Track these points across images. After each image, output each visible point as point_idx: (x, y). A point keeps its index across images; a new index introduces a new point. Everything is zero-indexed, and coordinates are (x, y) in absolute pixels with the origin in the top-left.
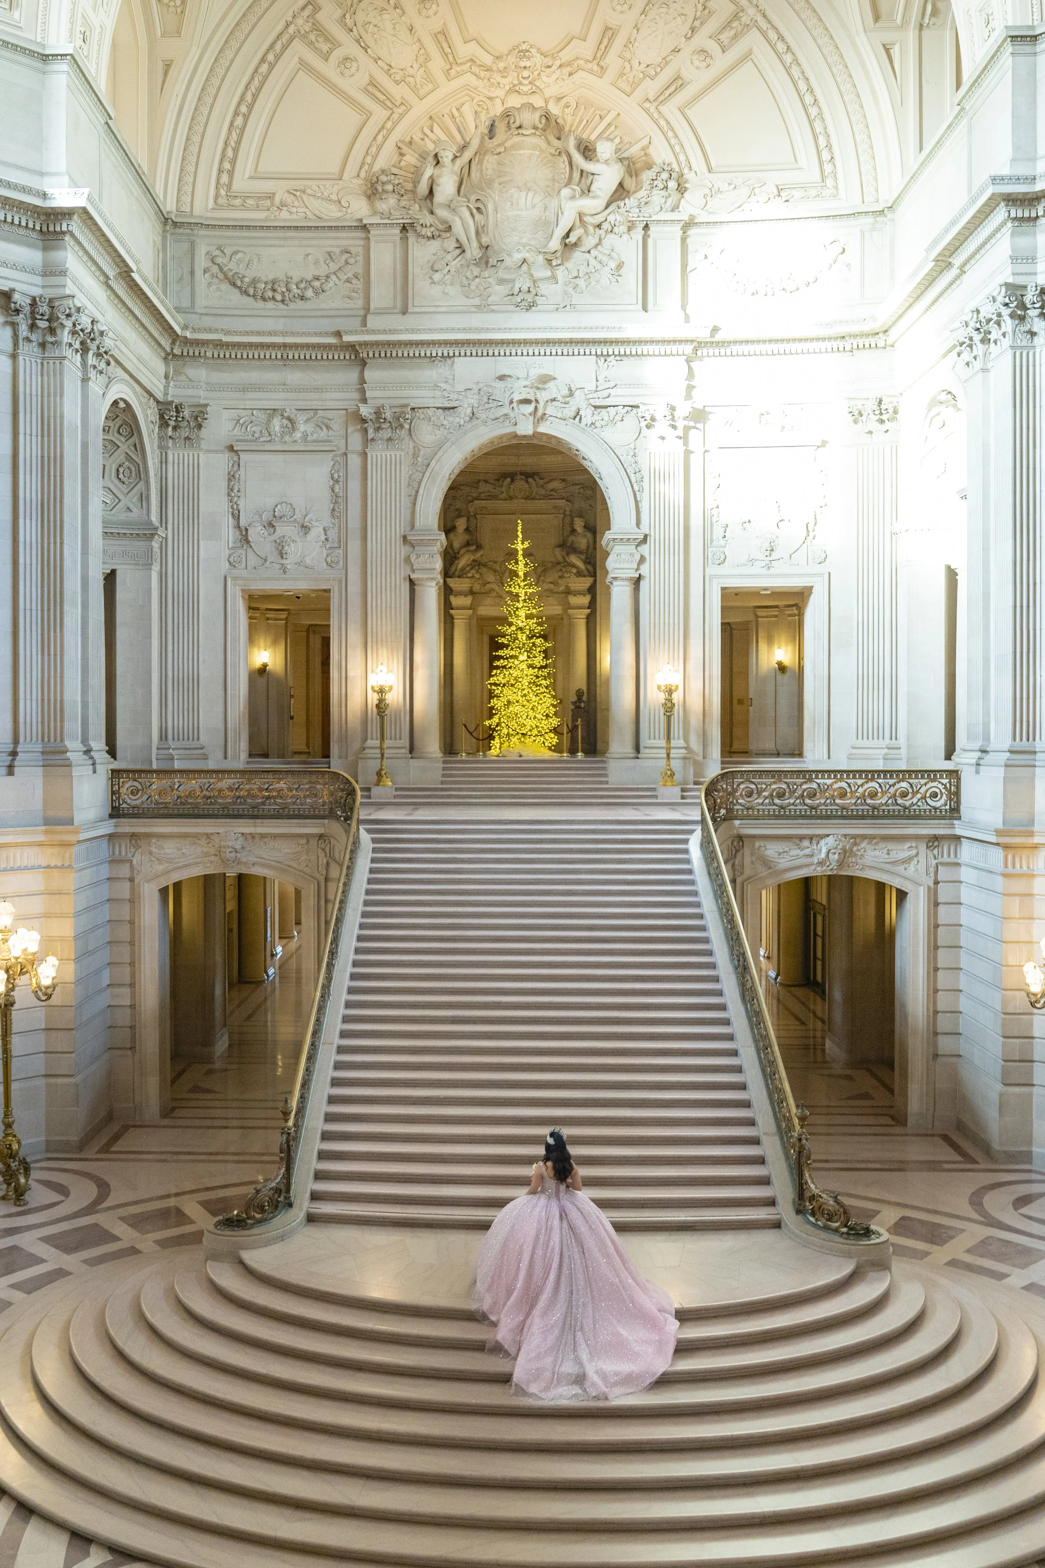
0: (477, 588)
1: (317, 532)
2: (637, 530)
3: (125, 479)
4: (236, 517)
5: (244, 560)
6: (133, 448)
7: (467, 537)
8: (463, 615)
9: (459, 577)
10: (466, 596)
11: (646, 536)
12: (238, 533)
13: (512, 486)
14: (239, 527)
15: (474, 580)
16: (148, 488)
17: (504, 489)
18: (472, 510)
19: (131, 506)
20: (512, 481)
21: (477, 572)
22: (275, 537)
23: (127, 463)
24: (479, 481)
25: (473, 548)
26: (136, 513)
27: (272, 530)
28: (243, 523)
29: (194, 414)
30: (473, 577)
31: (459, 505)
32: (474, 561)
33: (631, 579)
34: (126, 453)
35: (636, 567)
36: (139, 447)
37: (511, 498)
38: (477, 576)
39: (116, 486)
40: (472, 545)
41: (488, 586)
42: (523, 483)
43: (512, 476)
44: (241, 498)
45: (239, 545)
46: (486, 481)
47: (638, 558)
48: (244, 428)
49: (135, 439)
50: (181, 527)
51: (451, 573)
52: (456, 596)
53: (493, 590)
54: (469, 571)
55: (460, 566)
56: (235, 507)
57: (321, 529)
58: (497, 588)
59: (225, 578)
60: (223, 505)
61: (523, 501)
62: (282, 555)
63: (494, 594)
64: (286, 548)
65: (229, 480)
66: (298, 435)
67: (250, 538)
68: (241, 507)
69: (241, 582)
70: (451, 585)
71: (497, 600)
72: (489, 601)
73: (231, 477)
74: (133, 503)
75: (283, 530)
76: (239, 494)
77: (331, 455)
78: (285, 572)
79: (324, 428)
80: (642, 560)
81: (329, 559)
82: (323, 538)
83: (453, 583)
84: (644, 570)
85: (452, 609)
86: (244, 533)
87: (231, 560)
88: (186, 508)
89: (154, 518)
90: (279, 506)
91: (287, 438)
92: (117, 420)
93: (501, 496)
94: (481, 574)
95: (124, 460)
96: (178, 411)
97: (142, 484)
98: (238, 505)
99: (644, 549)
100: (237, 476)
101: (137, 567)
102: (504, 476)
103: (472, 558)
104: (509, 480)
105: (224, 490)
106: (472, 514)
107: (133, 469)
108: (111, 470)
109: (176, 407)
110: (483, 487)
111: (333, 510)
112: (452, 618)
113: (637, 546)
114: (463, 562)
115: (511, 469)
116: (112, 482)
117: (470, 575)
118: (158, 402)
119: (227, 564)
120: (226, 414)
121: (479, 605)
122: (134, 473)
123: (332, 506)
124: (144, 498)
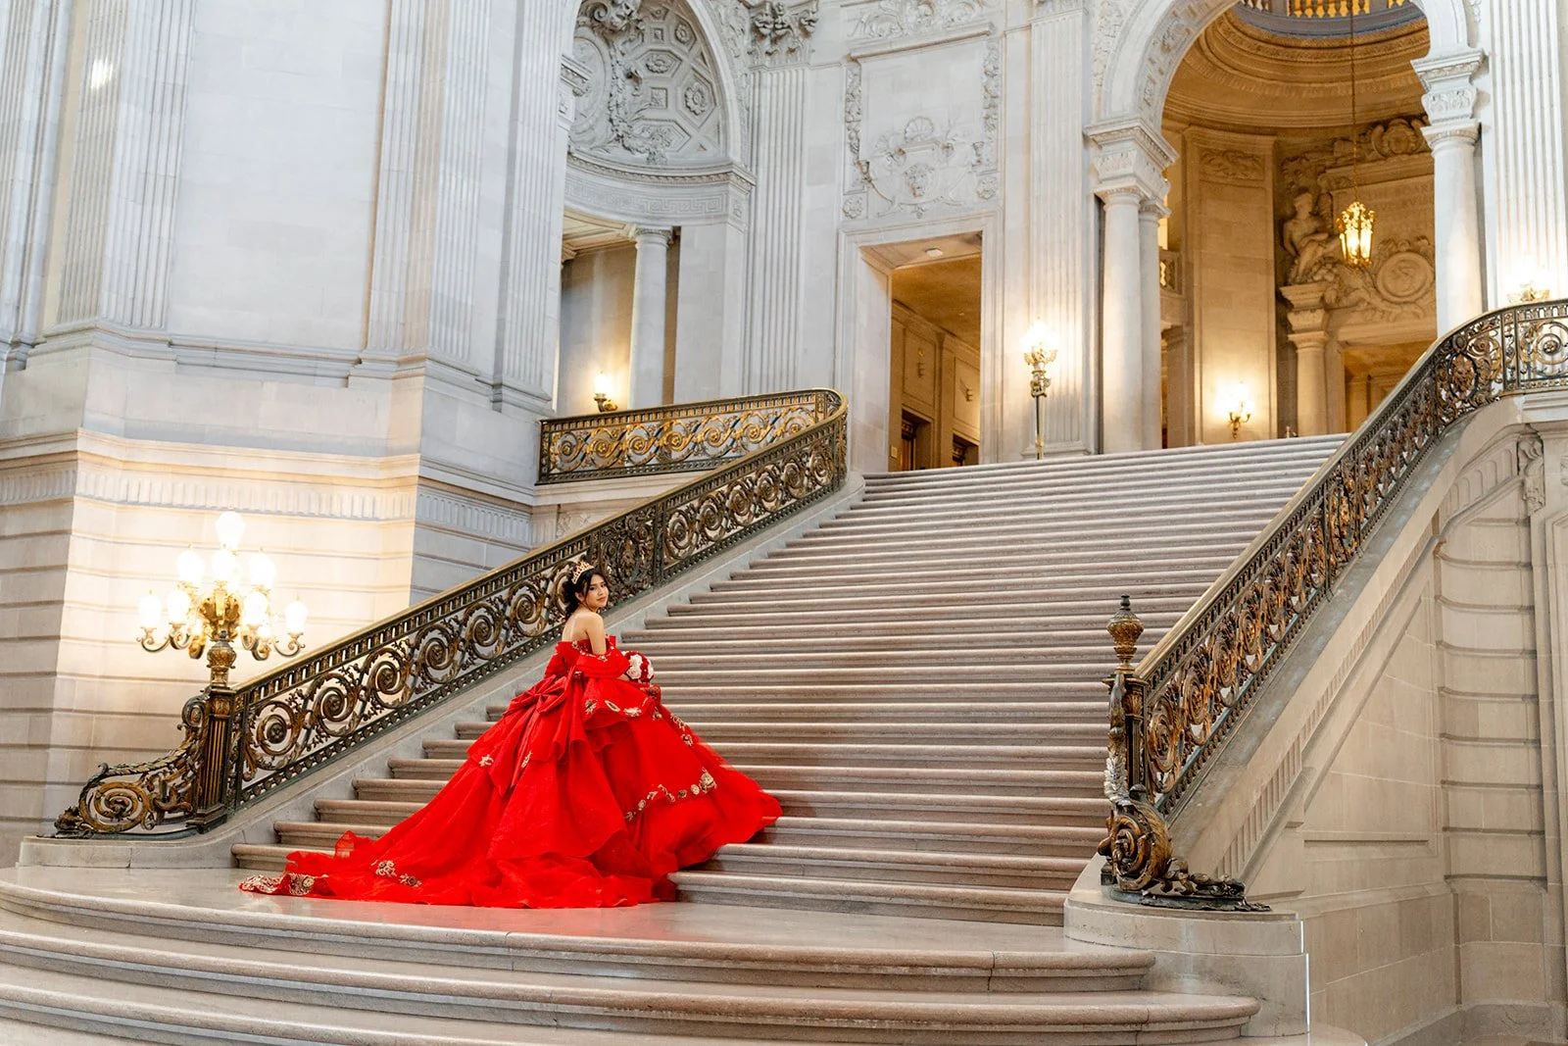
0: (1331, 296)
1: (963, 152)
2: (1469, 49)
3: (697, 108)
4: (855, 149)
5: (864, 205)
6: (700, 60)
7: (1315, 224)
8: (1309, 340)
9: (1300, 283)
10: (1313, 310)
11: (1485, 58)
12: (858, 171)
13: (1386, 137)
14: (859, 163)
15: (1324, 284)
16: (725, 116)
17: (1373, 145)
18: (1323, 184)
19: (705, 143)
20: (1386, 129)
21: (1330, 271)
22: (906, 168)
23: (696, 84)
24: (1335, 140)
25: (1323, 237)
26: (712, 152)
27: (901, 159)
28: (863, 155)
29: (798, 17)
30: (1323, 280)
31: (1303, 181)
32: (1324, 257)
33: (1462, 133)
34: (694, 69)
35: (1469, 111)
36: (707, 57)
37: (1386, 157)
38: (1330, 278)
39: (686, 118)
40: (1323, 232)
41: (1354, 296)
42: (1402, 128)
43: (1386, 125)
44: (861, 123)
45: (859, 187)
46: (1345, 140)
47: (1471, 96)
48: (868, 28)
49: (699, 46)
50: (778, 169)
51: (1290, 280)
52: (1297, 312)
53: (1362, 300)
54: (1315, 273)
55: (1302, 267)
56: (853, 134)
57: (969, 147)
58: (1367, 297)
59: (838, 234)
60: (841, 134)
61: (1405, 157)
62: (915, 191)
63: (1363, 306)
64: (919, 179)
65: (847, 100)
66: (939, 23)
67: (871, 175)
68: (861, 135)
69: (858, 238)
70: (1290, 298)
71: (1369, 314)
72: (1356, 318)
73: (851, 96)
74: (710, 140)
75: (915, 156)
76: (859, 117)
77: (983, 42)
78: (920, 216)
79: (976, 6)
80: (1480, 99)
81: (981, 190)
82: (974, 159)
83: (1288, 292)
84: (1485, 116)
85: (1293, 332)
86: (865, 168)
87: (847, 209)
88: (785, 143)
89: (736, 154)
90: (911, 124)
91: (924, 29)
92: (668, 16)
93: (1369, 157)
94: (1336, 275)
95: (692, 79)
96: (775, 16)
97: (718, 113)
98: (857, 132)
99: (1484, 82)
100: (856, 92)
101: (709, 222)
102: (1375, 125)
103: (1321, 251)
104: (1379, 129)
105: (841, 114)
106: (1324, 191)
107: (704, 89)
108: (676, 97)
109: (773, 9)
110: (1340, 149)
111: (987, 118)
112: (1293, 346)
113: (1471, 79)
114: (1306, 259)
115: (1385, 114)
116: (680, 113)
117: (1316, 278)
118: (749, 7)
119: (842, 214)
120: (845, 13)
121: (1340, 326)
122: (706, 97)
123: (985, 112)
124: (721, 130)
